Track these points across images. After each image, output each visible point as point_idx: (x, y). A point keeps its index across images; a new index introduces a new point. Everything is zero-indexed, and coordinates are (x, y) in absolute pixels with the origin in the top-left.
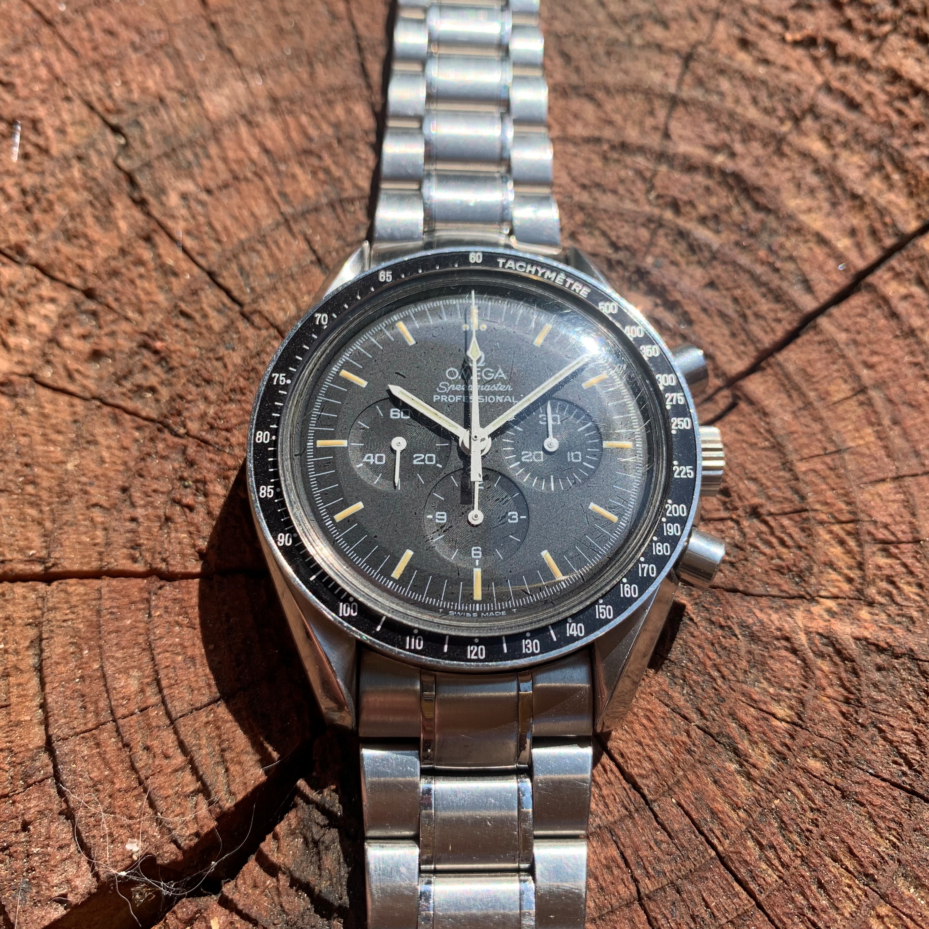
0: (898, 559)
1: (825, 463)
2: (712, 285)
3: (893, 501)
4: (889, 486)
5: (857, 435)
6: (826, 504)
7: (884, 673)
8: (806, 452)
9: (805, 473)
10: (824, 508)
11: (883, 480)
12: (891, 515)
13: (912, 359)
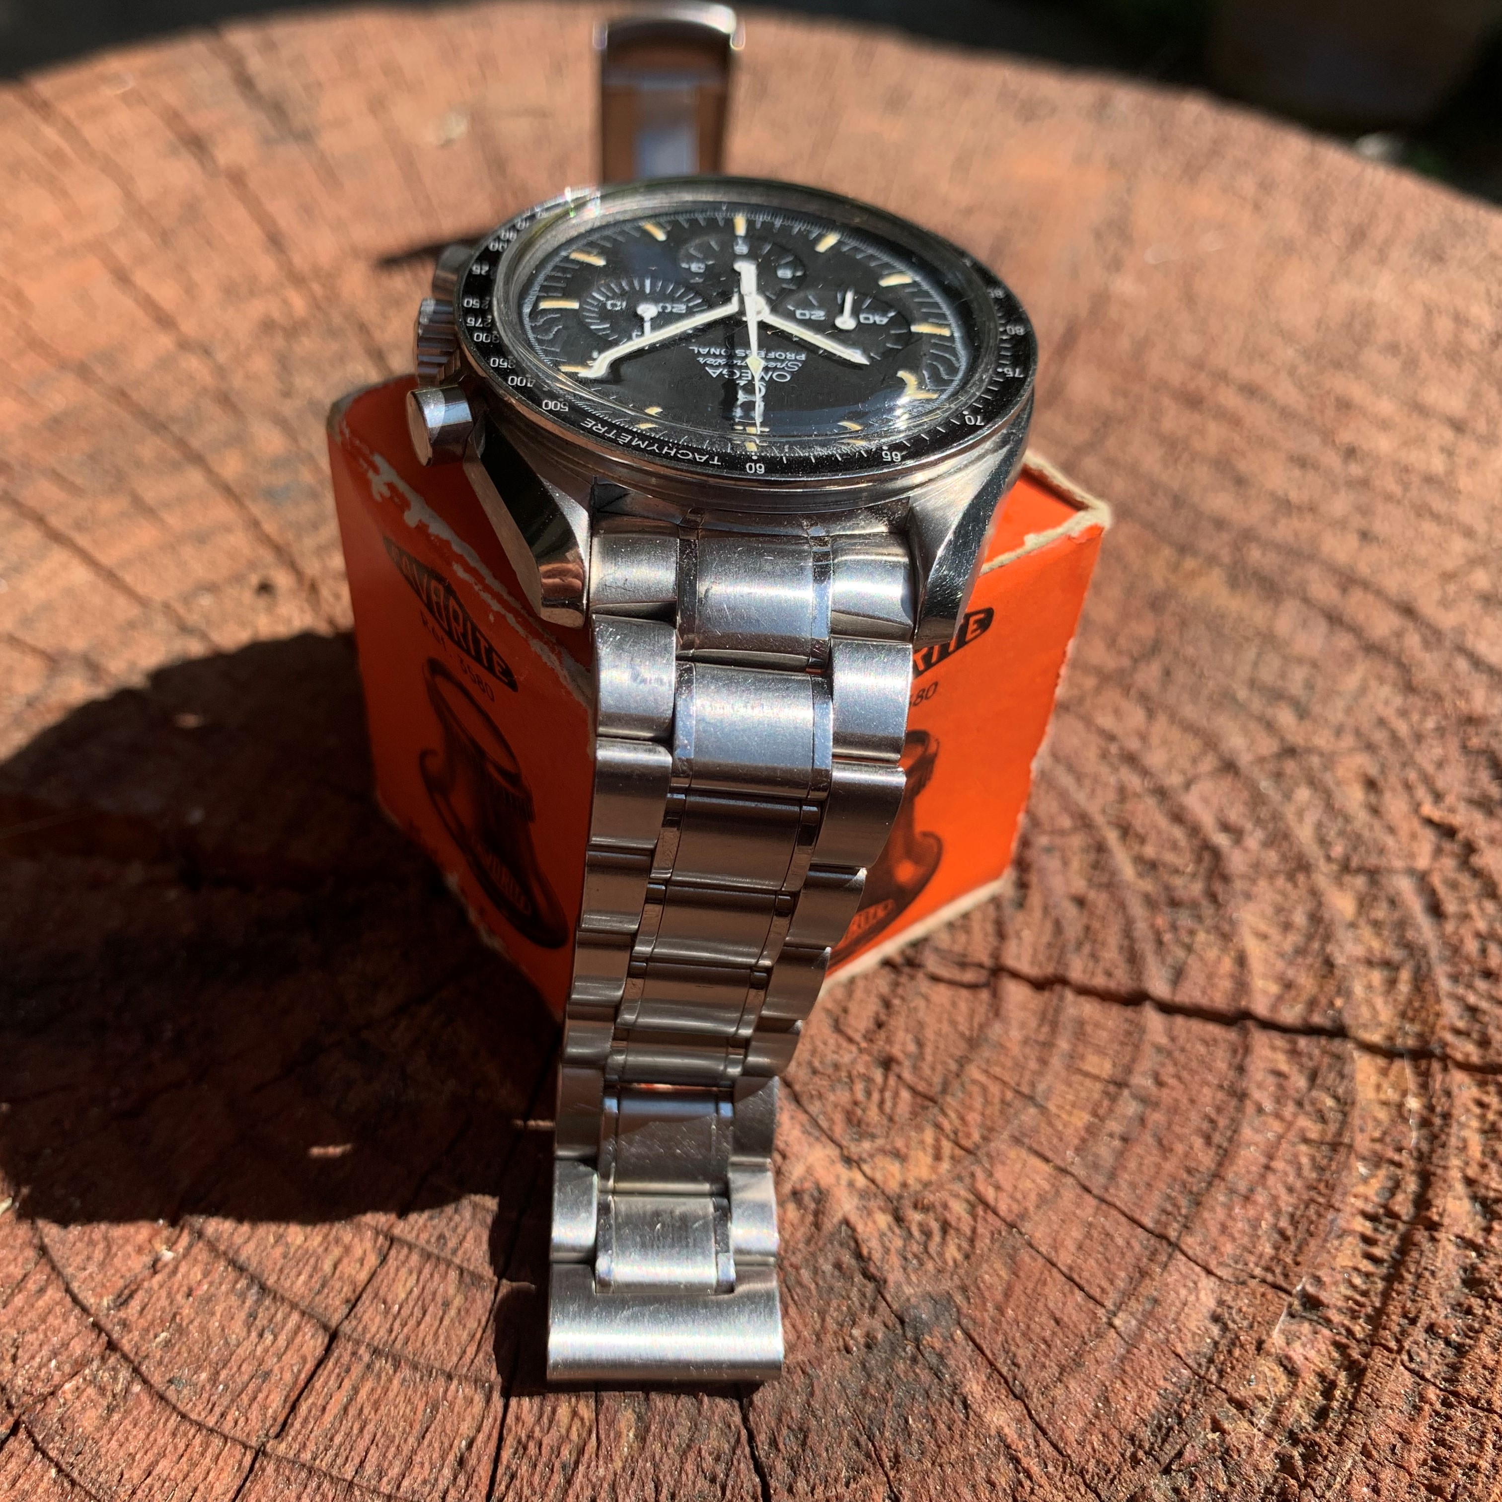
0: (975, 1220)
1: (1003, 1093)
2: (1080, 902)
3: (1034, 1181)
4: (1046, 1168)
5: (1068, 1107)
6: (962, 1119)
7: (837, 1273)
8: (997, 1070)
9: (974, 1082)
10: (957, 1122)
11: (1047, 1160)
12: (1015, 1187)
13: (1213, 1115)
